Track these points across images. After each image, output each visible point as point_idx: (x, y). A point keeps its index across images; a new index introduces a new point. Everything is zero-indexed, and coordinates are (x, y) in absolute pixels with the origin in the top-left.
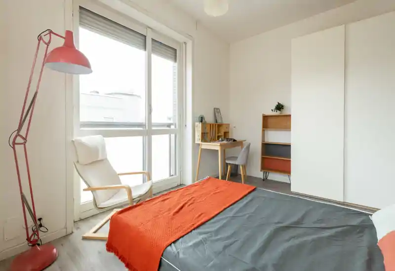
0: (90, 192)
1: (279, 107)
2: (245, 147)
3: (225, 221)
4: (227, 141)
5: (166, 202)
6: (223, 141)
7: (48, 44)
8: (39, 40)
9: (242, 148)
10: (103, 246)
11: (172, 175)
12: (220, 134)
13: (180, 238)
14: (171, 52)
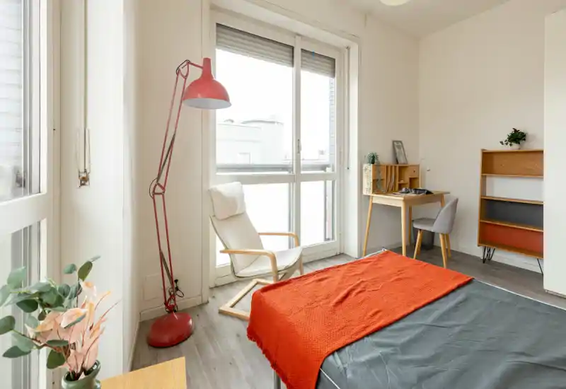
0: (227, 255)
1: (517, 137)
2: (447, 205)
3: (417, 331)
4: (415, 193)
5: (323, 283)
6: (408, 193)
7: (186, 77)
8: (177, 74)
9: (443, 206)
10: (243, 328)
11: (329, 239)
12: (402, 182)
13: (347, 345)
14: (328, 63)
